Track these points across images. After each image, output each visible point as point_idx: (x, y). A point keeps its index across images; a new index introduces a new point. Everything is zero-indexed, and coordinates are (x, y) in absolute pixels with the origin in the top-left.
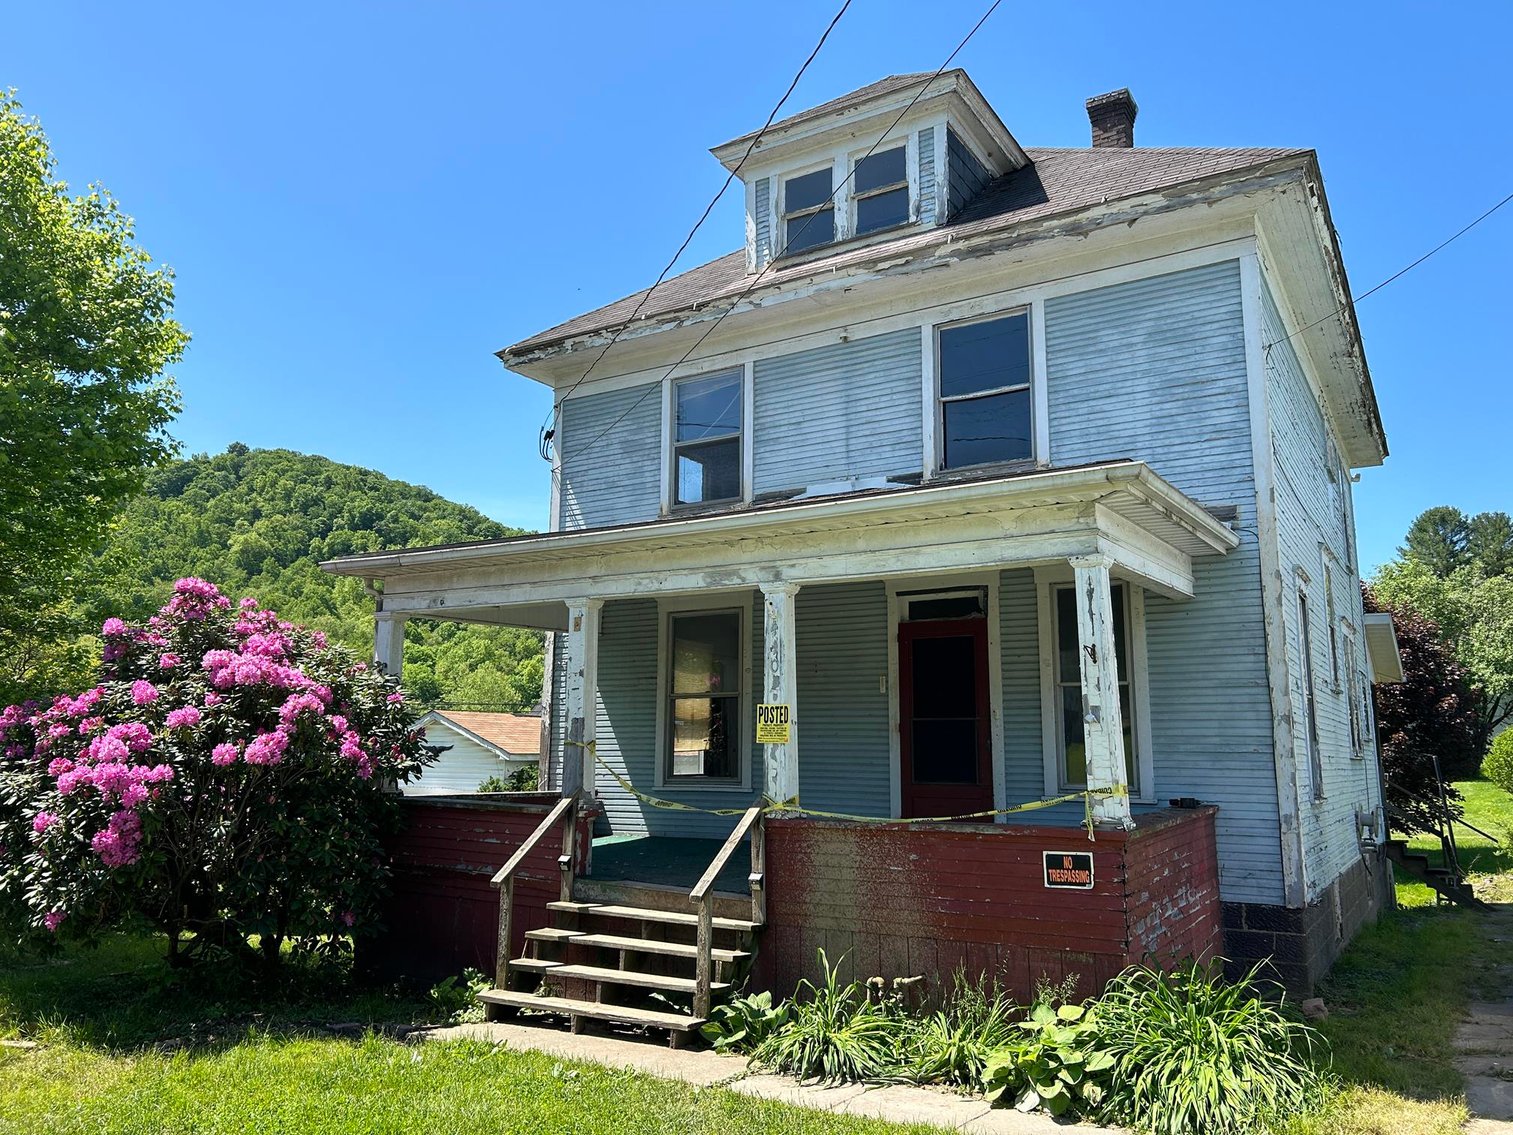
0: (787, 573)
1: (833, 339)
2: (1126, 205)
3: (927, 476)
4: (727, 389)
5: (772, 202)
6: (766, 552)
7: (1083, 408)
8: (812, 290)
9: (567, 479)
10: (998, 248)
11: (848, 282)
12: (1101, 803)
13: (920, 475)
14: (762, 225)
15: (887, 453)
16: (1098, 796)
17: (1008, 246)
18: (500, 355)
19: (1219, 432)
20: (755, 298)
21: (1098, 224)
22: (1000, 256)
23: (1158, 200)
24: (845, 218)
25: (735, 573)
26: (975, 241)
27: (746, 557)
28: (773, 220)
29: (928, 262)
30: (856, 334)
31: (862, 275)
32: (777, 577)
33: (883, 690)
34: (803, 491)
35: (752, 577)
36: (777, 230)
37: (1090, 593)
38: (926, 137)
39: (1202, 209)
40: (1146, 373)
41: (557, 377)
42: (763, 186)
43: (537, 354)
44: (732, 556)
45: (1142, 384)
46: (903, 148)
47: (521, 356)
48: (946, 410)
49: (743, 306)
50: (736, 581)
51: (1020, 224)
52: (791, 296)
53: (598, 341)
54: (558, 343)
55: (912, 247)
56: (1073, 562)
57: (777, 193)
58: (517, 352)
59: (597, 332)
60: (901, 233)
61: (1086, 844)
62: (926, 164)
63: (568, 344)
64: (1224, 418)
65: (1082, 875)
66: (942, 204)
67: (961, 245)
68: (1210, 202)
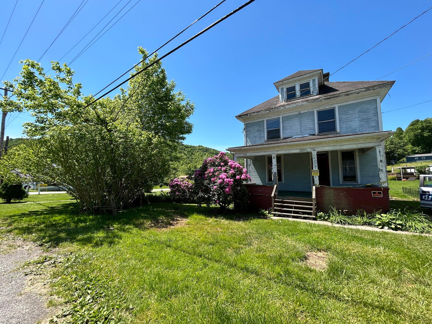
0: (316, 149)
1: (297, 113)
2: (357, 90)
3: (316, 134)
4: (277, 121)
5: (284, 92)
6: (312, 146)
7: (346, 123)
8: (295, 105)
9: (247, 136)
10: (332, 98)
11: (302, 104)
12: (383, 184)
13: (315, 134)
14: (282, 95)
15: (308, 131)
17: (334, 98)
18: (236, 117)
19: (372, 127)
20: (285, 107)
21: (352, 94)
22: (332, 99)
23: (364, 90)
24: (298, 93)
25: (306, 150)
26: (327, 97)
27: (307, 147)
28: (285, 94)
29: (318, 100)
30: (302, 112)
31: (305, 103)
32: (314, 150)
33: (309, 168)
34: (292, 137)
35: (309, 150)
36: (285, 96)
37: (380, 152)
38: (314, 81)
39: (372, 91)
40: (358, 118)
41: (244, 121)
42: (282, 89)
43: (243, 116)
44: (305, 147)
45: (357, 119)
46: (309, 83)
47: (239, 117)
48: (319, 124)
49: (282, 108)
50: (306, 151)
51: (337, 94)
52: (292, 106)
53: (254, 114)
54: (247, 114)
55: (315, 98)
56: (376, 147)
57: (285, 90)
58: (239, 116)
59: (254, 113)
60: (309, 96)
61: (381, 190)
62: (314, 85)
63: (249, 115)
64: (374, 124)
65: (380, 195)
66: (317, 91)
67: (325, 98)
68: (374, 90)
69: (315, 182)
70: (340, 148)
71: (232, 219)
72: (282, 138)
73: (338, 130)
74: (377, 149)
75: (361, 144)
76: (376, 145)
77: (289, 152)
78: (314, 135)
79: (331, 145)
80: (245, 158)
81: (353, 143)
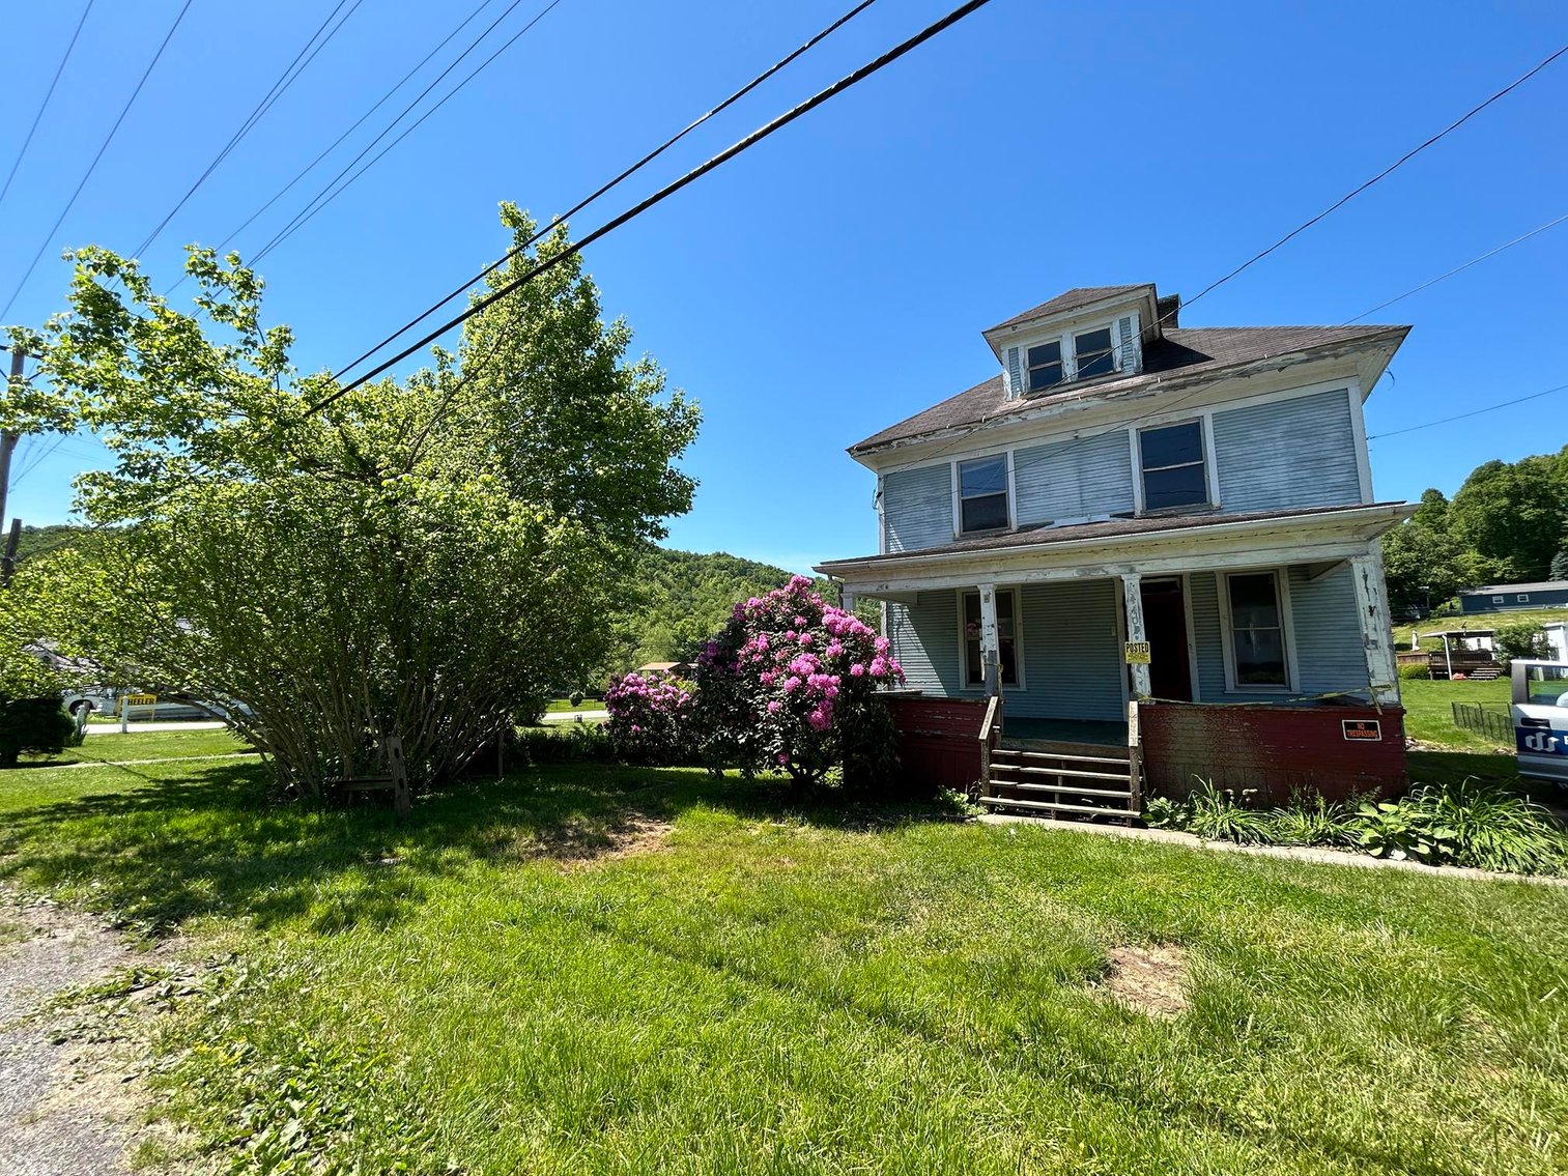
0: (1138, 568)
1: (1068, 437)
2: (1279, 359)
3: (1138, 513)
4: (997, 468)
5: (1021, 362)
6: (1122, 557)
7: (1242, 474)
8: (1062, 410)
9: (888, 520)
10: (1190, 385)
11: (1086, 405)
12: (1383, 693)
13: (1133, 513)
14: (1015, 375)
15: (1109, 501)
16: (1380, 690)
17: (1197, 384)
18: (848, 450)
19: (1336, 487)
20: (1023, 415)
21: (1259, 370)
22: (1190, 389)
23: (1303, 356)
24: (1070, 368)
25: (1100, 569)
26: (1174, 382)
27: (1109, 560)
28: (1022, 371)
29: (1141, 393)
30: (1084, 434)
31: (1096, 402)
32: (1132, 571)
33: (1114, 634)
34: (1052, 523)
35: (1113, 571)
36: (1024, 377)
37: (1365, 577)
38: (1125, 324)
39: (1331, 360)
40: (1283, 455)
41: (877, 464)
42: (1014, 352)
43: (873, 449)
44: (1096, 559)
45: (1282, 460)
46: (1107, 331)
47: (861, 451)
48: (1147, 477)
49: (1013, 419)
50: (1101, 573)
51: (1207, 371)
52: (1048, 413)
53: (915, 441)
54: (889, 442)
55: (1130, 385)
56: (1353, 560)
57: (1023, 356)
58: (859, 449)
59: (914, 436)
60: (1111, 378)
61: (1374, 715)
62: (1126, 340)
63: (894, 443)
64: (1340, 479)
65: (1373, 733)
66: (1138, 361)
67: (1164, 384)
68: (1336, 356)
69: (1138, 685)
70: (1222, 563)
71: (834, 823)
72: (1014, 527)
73: (1215, 498)
74: (1355, 565)
75: (1298, 550)
76: (1350, 552)
77: (1042, 576)
78: (1130, 515)
79: (1193, 552)
80: (884, 599)
81: (1271, 545)
